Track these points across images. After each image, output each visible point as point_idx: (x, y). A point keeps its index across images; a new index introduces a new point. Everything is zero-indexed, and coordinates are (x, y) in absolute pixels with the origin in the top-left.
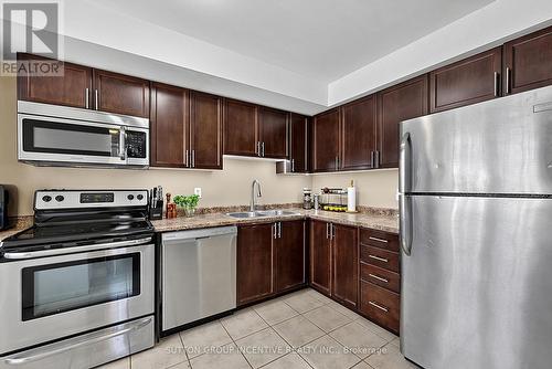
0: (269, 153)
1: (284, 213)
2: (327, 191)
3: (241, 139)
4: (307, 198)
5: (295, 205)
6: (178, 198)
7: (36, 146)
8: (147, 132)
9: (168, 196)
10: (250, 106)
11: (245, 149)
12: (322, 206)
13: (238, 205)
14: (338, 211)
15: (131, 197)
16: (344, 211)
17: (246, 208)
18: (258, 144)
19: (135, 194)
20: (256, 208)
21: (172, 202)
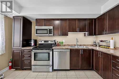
0: (81, 31)
1: (86, 47)
2: (102, 41)
3: (73, 28)
4: (94, 43)
5: (90, 45)
6: (59, 42)
7: (37, 33)
8: (52, 29)
9: (58, 42)
10: (75, 19)
11: (74, 30)
12: (100, 46)
13: (73, 44)
14: (106, 48)
15: (51, 42)
16: (108, 48)
17: (75, 45)
18: (77, 29)
19: (52, 41)
20: (78, 45)
21: (58, 43)
